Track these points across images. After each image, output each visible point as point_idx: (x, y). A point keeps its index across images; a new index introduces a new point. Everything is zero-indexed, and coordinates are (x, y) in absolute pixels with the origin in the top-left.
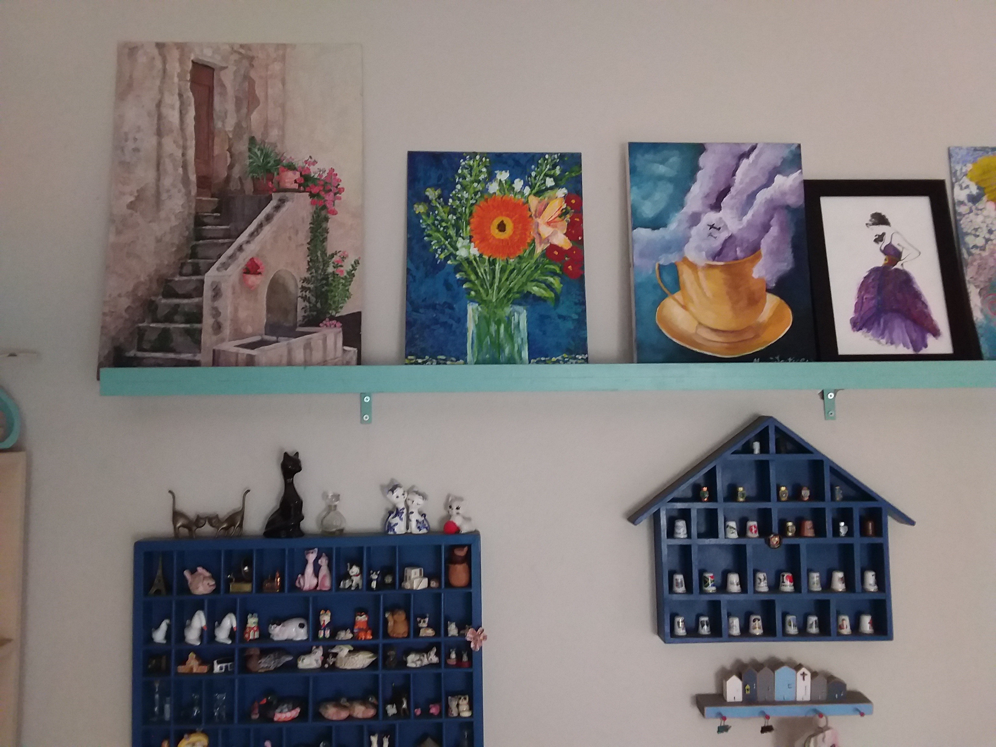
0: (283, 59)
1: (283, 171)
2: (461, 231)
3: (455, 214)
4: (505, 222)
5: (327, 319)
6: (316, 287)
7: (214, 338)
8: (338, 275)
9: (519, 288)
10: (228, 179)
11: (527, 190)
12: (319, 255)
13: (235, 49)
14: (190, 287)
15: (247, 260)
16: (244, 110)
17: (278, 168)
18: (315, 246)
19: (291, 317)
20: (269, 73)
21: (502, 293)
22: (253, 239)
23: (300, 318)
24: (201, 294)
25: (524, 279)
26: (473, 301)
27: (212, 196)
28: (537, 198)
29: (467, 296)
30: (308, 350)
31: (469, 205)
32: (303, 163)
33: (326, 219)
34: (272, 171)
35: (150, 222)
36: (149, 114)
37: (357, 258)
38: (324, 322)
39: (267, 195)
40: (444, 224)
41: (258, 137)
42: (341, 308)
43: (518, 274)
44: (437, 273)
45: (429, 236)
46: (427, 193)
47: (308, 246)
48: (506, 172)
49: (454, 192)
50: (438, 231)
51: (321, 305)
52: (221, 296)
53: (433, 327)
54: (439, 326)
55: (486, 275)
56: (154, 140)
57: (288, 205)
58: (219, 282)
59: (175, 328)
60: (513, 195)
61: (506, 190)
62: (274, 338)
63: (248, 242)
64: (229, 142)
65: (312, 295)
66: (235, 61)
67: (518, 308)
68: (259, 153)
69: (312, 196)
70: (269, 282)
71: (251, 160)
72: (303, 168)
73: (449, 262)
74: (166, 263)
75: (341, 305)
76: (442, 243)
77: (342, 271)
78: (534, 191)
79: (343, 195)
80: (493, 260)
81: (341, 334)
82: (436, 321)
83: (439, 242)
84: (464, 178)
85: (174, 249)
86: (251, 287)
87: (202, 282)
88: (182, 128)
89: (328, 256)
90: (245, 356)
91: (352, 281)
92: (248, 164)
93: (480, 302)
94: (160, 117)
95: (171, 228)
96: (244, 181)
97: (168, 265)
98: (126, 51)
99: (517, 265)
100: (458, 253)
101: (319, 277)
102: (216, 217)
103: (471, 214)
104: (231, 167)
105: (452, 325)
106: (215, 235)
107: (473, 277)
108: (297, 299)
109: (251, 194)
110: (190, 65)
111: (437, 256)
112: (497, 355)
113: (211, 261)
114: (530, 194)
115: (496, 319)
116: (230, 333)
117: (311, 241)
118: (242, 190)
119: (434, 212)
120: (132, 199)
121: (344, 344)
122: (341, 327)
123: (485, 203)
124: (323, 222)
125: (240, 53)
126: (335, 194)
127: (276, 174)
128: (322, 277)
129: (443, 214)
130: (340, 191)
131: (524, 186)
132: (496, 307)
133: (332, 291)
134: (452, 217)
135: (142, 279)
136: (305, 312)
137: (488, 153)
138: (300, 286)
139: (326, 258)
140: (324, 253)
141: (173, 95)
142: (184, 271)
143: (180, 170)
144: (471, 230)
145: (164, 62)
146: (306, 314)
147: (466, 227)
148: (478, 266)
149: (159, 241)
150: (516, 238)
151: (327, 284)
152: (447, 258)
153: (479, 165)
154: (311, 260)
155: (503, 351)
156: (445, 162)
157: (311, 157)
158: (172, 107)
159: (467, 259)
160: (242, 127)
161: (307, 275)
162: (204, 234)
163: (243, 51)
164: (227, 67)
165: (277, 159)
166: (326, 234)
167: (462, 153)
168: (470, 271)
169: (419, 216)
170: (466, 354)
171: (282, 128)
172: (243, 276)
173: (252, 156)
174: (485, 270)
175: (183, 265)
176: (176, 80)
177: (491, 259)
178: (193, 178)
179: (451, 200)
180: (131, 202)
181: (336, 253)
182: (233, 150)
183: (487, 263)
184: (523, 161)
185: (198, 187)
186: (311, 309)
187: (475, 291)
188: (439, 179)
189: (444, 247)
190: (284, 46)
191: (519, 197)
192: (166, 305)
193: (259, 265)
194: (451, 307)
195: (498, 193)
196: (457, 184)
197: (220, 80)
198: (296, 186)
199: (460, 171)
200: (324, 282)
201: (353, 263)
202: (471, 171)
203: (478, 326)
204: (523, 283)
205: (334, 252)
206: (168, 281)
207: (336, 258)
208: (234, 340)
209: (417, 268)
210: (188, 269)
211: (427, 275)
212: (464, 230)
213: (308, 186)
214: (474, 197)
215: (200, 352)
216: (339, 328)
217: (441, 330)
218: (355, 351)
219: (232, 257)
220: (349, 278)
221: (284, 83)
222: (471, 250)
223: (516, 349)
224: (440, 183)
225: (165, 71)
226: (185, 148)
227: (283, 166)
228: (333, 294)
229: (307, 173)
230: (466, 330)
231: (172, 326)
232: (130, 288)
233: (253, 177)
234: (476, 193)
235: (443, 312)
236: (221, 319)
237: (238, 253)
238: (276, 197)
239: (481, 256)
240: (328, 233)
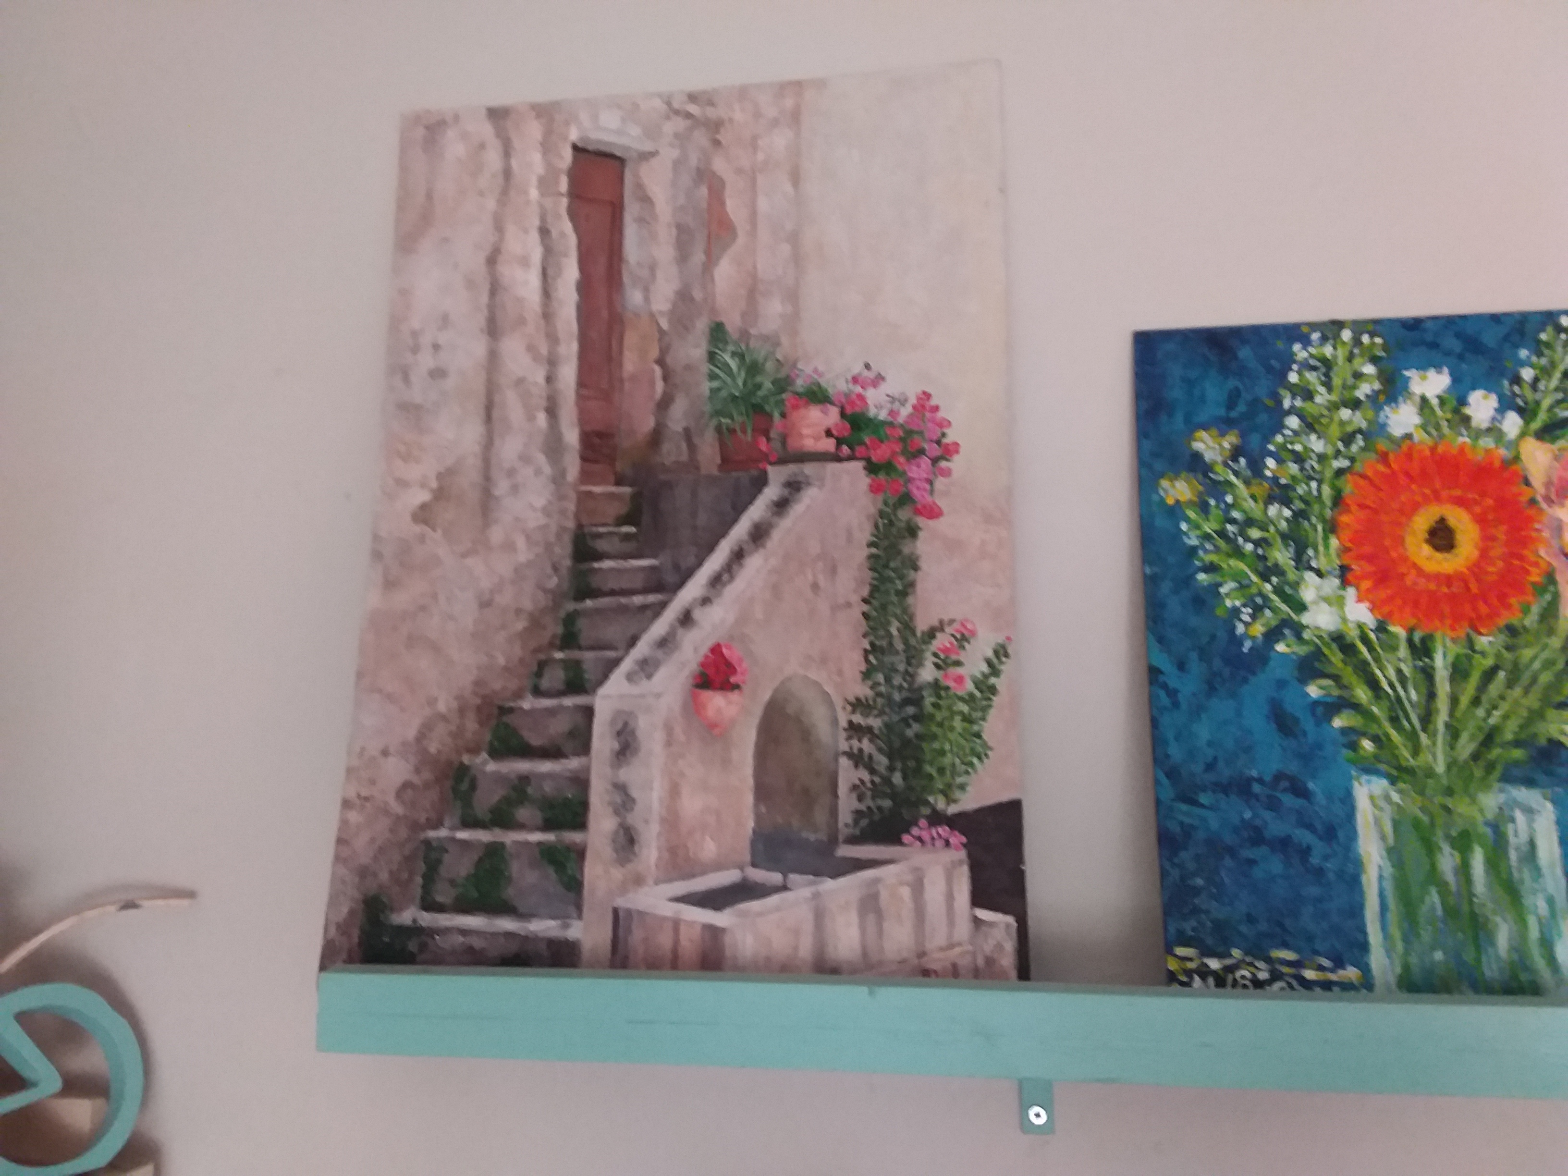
0: (795, 117)
1: (796, 407)
2: (1310, 552)
3: (1286, 502)
4: (1452, 522)
5: (923, 822)
6: (887, 725)
7: (617, 874)
8: (947, 688)
9: (1522, 727)
10: (656, 437)
11: (1512, 423)
12: (895, 632)
13: (676, 105)
14: (559, 727)
15: (704, 650)
16: (698, 257)
17: (783, 401)
18: (884, 607)
19: (820, 816)
20: (760, 156)
21: (1466, 747)
22: (719, 594)
23: (845, 817)
24: (585, 748)
25: (1532, 701)
26: (1369, 769)
27: (619, 482)
28: (1547, 446)
29: (1347, 753)
30: (871, 918)
31: (1329, 474)
32: (847, 382)
33: (912, 532)
34: (767, 408)
35: (464, 555)
36: (470, 284)
37: (1001, 640)
38: (915, 831)
39: (754, 472)
40: (1255, 533)
41: (733, 322)
42: (962, 787)
43: (1510, 684)
44: (1245, 680)
45: (1210, 568)
46: (1198, 446)
47: (865, 608)
48: (1439, 372)
49: (1279, 439)
50: (1238, 553)
51: (905, 778)
52: (636, 751)
53: (1248, 853)
54: (1264, 850)
55: (1406, 690)
56: (479, 348)
57: (809, 497)
58: (630, 714)
59: (516, 843)
60: (1467, 440)
61: (1444, 424)
62: (776, 878)
63: (706, 601)
64: (660, 340)
65: (880, 750)
66: (677, 135)
67: (1522, 794)
68: (733, 364)
69: (872, 468)
70: (758, 711)
71: (716, 384)
72: (847, 396)
73: (1280, 647)
74: (501, 661)
75: (959, 780)
76: (1254, 590)
77: (960, 680)
78: (1536, 425)
79: (956, 464)
80: (1423, 640)
81: (965, 870)
82: (1257, 837)
83: (1243, 586)
84: (1309, 395)
85: (520, 625)
86: (712, 726)
87: (588, 712)
88: (547, 315)
89: (919, 634)
90: (698, 929)
91: (990, 706)
92: (707, 393)
93: (1394, 772)
94: (495, 288)
95: (516, 570)
96: (696, 440)
97: (506, 669)
98: (420, 132)
99: (1507, 655)
100: (1305, 619)
101: (897, 697)
102: (627, 537)
103: (1338, 500)
104: (664, 404)
105: (1309, 848)
106: (625, 585)
107: (1362, 694)
108: (836, 760)
109: (715, 472)
110: (567, 156)
111: (1240, 629)
112: (1469, 956)
113: (611, 654)
114: (1523, 435)
115: (1454, 833)
116: (660, 858)
117: (871, 594)
118: (693, 464)
119: (1220, 498)
120: (424, 496)
121: (979, 899)
122: (964, 845)
123: (1381, 468)
124: (904, 538)
125: (688, 115)
126: (935, 461)
127: (776, 415)
128: (905, 694)
129: (1251, 503)
130: (949, 451)
131: (1502, 410)
132: (1449, 792)
133: (934, 737)
134: (1280, 511)
135: (442, 707)
136: (860, 799)
137: (1376, 322)
138: (843, 723)
139: (913, 642)
140: (908, 627)
141: (526, 231)
142: (545, 683)
143: (542, 419)
144: (1344, 550)
145: (507, 152)
146: (862, 807)
147: (1326, 539)
148: (1377, 660)
149: (485, 604)
150: (1491, 569)
151: (917, 718)
152: (1273, 635)
153: (1350, 358)
154: (874, 648)
155: (1492, 943)
156: (1245, 353)
157: (867, 366)
158: (524, 262)
159: (1338, 639)
160: (692, 299)
161: (863, 691)
162: (595, 582)
163: (693, 109)
164: (653, 154)
165: (779, 376)
166: (912, 572)
167: (1296, 327)
168: (1349, 675)
169: (1175, 512)
170: (1364, 947)
171: (793, 296)
172: (695, 698)
173: (717, 371)
174: (1399, 672)
175: (542, 666)
176: (534, 193)
177: (1417, 636)
178: (572, 436)
179: (1271, 463)
180: (424, 507)
181: (941, 628)
182: (669, 360)
183: (1403, 651)
184: (1490, 338)
185: (584, 459)
186: (876, 792)
187: (1375, 739)
188: (1232, 402)
189: (1259, 600)
190: (798, 86)
191: (1486, 442)
192: (499, 778)
193: (735, 663)
194: (1300, 791)
195: (1419, 436)
196: (1289, 412)
197: (639, 186)
198: (829, 445)
199: (1293, 378)
200: (911, 710)
201: (990, 654)
202: (1327, 375)
203: (1394, 853)
204: (1531, 711)
205: (936, 623)
206: (504, 711)
207: (942, 640)
208: (670, 880)
209: (1181, 666)
210: (554, 678)
211: (1211, 689)
212: (1321, 548)
213: (862, 443)
214: (1342, 448)
215: (580, 917)
216: (957, 849)
217: (1275, 865)
218: (1008, 926)
219: (665, 643)
220: (982, 699)
221: (796, 178)
222: (1347, 609)
223: (1534, 933)
224: (1233, 414)
225: (507, 173)
226: (552, 362)
227: (797, 394)
228: (936, 745)
229: (857, 410)
230: (1358, 865)
231: (510, 838)
232: (411, 733)
233: (719, 429)
234: (1348, 440)
235: (1273, 805)
236: (632, 819)
237: (680, 631)
238: (777, 475)
239: (1381, 628)
240: (916, 568)
